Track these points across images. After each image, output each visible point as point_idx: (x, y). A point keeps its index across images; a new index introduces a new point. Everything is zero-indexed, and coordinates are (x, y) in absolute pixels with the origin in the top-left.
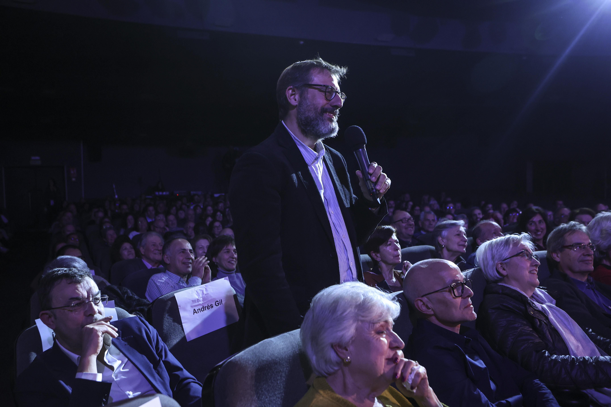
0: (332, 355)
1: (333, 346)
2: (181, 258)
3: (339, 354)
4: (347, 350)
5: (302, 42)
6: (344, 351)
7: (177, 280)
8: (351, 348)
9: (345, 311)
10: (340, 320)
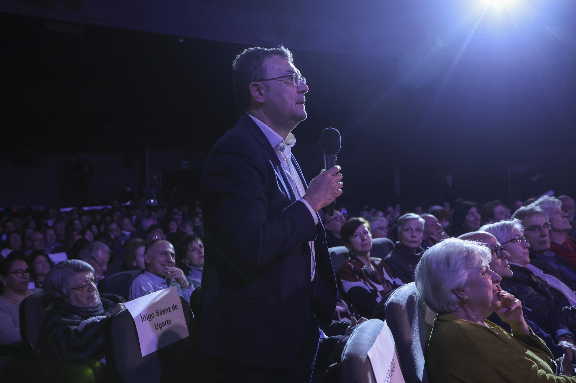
0: (454, 297)
1: (453, 291)
2: (161, 259)
3: (459, 295)
4: (464, 291)
5: (182, 40)
6: (463, 293)
7: (159, 282)
8: (467, 289)
9: (456, 264)
10: (455, 271)
